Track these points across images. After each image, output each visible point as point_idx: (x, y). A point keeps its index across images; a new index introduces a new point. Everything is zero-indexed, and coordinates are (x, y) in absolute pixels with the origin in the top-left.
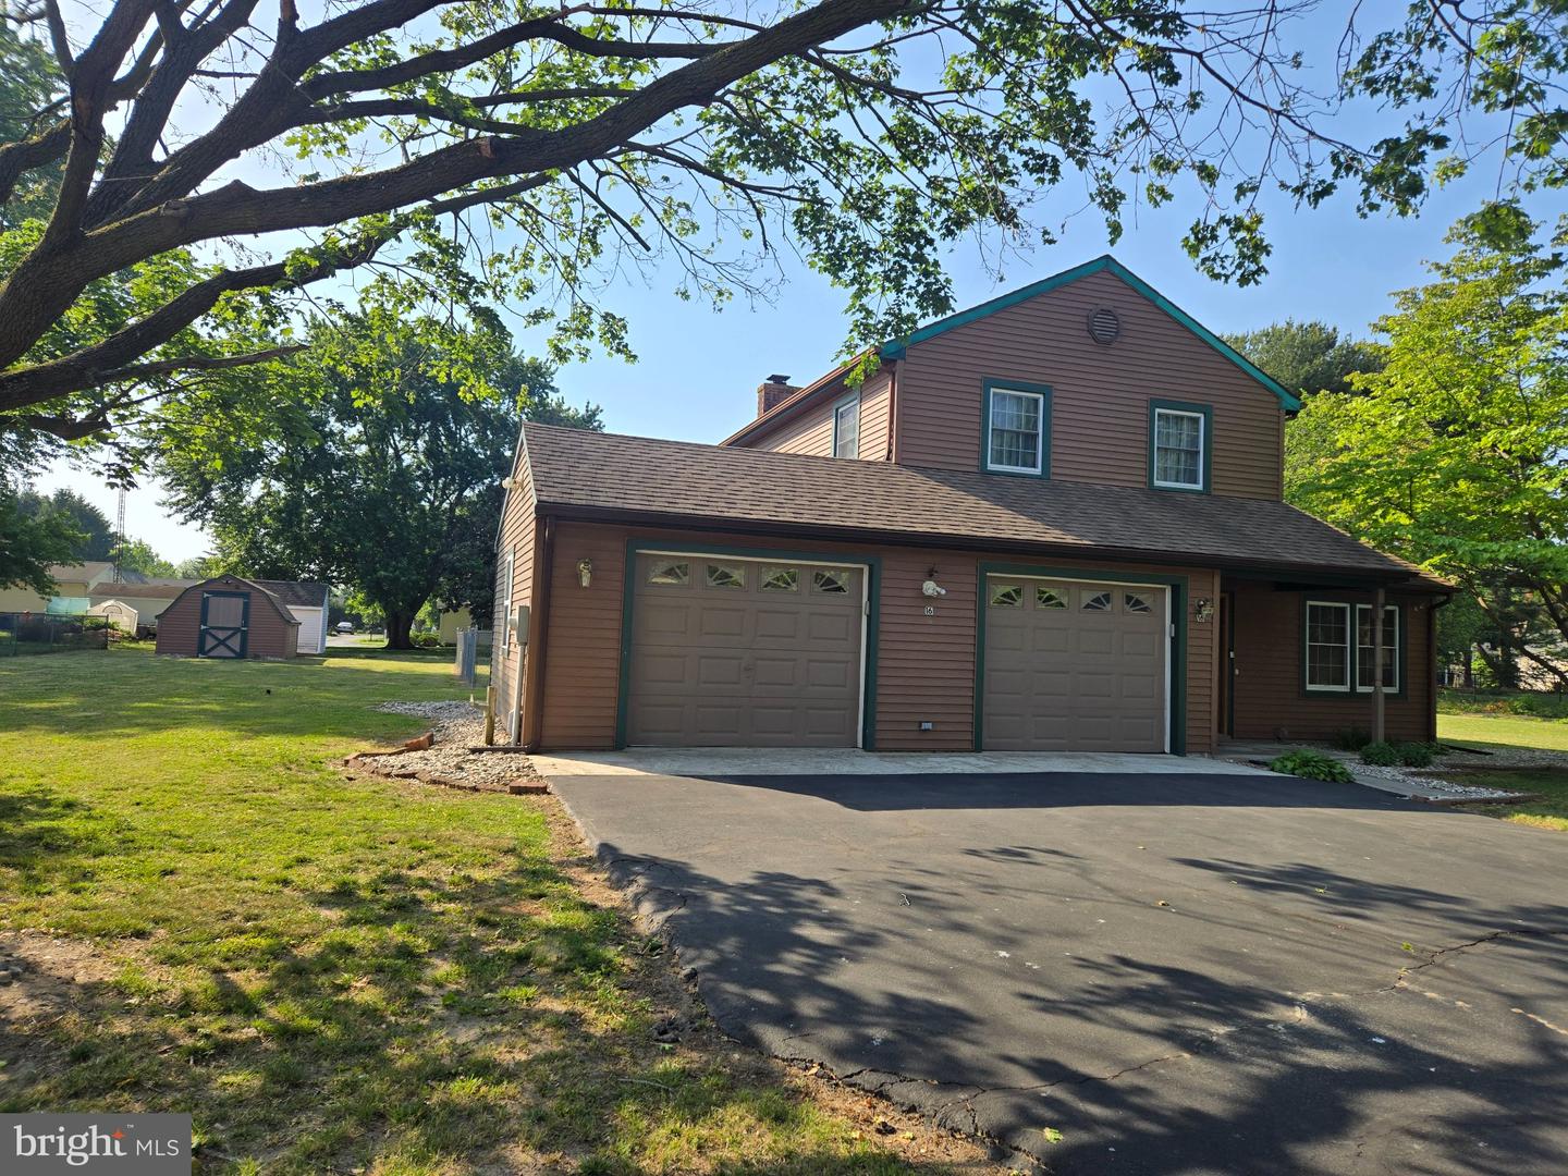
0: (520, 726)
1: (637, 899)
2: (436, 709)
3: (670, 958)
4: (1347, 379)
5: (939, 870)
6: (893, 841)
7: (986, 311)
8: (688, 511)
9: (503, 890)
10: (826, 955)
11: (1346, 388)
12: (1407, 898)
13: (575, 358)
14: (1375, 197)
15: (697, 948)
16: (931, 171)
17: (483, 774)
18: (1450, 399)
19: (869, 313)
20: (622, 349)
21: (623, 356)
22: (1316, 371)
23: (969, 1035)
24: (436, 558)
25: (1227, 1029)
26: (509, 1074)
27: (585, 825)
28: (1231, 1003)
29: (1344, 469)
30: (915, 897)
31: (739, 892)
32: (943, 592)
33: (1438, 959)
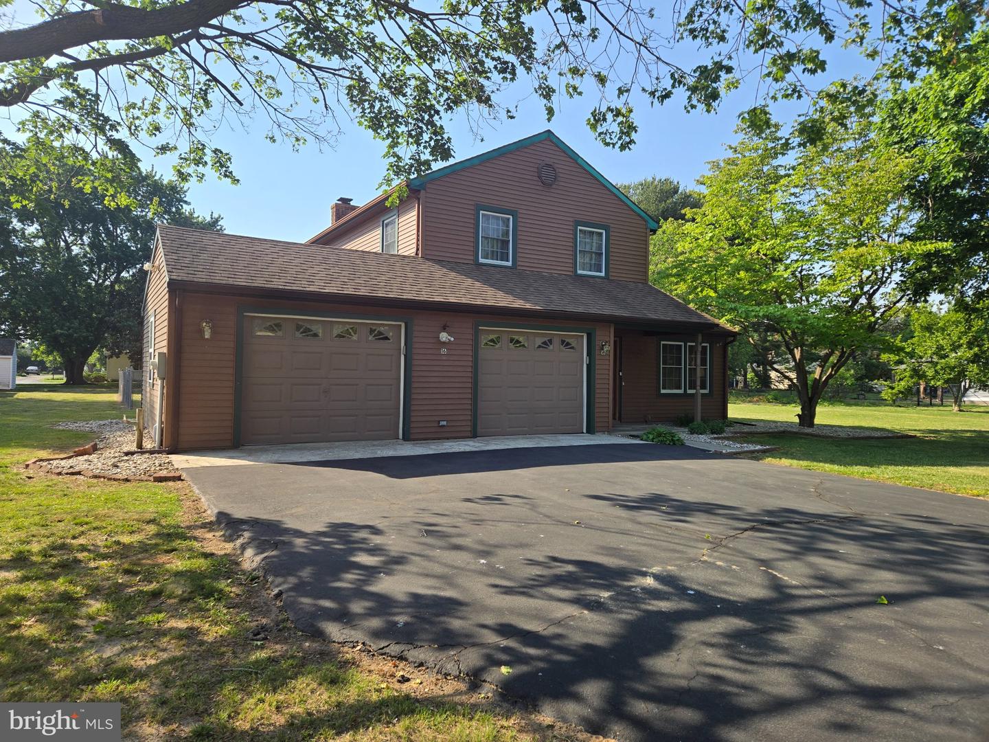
0: (162, 435)
1: (243, 548)
2: (100, 426)
3: (265, 584)
4: (683, 212)
5: (447, 513)
6: (418, 497)
7: (476, 162)
8: (281, 287)
9: (144, 548)
10: (371, 572)
11: (683, 217)
12: (709, 509)
13: (193, 180)
14: (694, 102)
15: (283, 576)
16: (436, 66)
17: (133, 470)
18: (736, 225)
19: (399, 158)
20: (228, 175)
21: (230, 180)
22: (668, 207)
23: (459, 614)
24: (101, 321)
25: (609, 594)
26: (141, 675)
27: (208, 500)
28: (612, 578)
29: (681, 264)
30: (430, 531)
31: (315, 537)
32: (452, 339)
33: (723, 543)
